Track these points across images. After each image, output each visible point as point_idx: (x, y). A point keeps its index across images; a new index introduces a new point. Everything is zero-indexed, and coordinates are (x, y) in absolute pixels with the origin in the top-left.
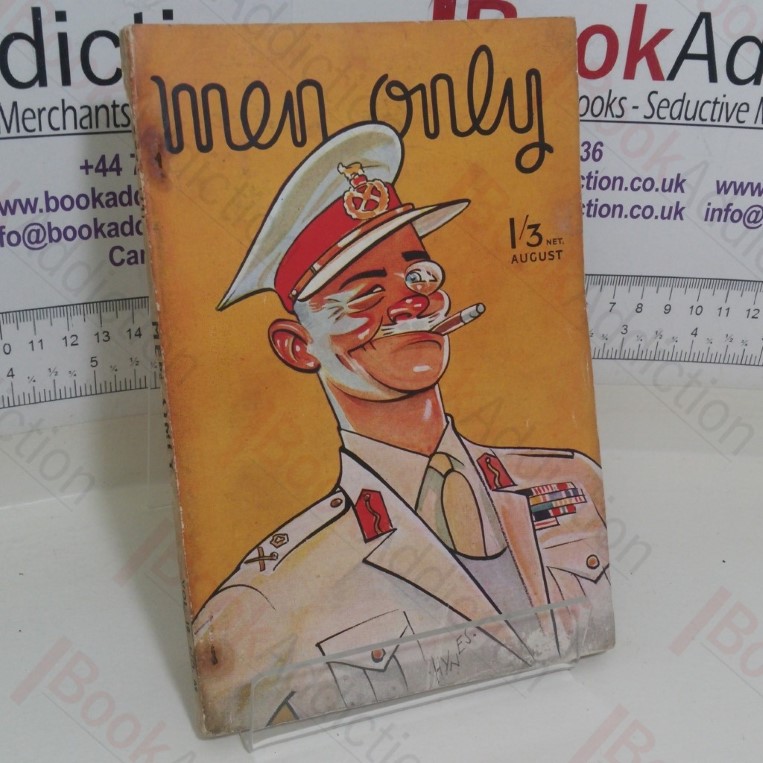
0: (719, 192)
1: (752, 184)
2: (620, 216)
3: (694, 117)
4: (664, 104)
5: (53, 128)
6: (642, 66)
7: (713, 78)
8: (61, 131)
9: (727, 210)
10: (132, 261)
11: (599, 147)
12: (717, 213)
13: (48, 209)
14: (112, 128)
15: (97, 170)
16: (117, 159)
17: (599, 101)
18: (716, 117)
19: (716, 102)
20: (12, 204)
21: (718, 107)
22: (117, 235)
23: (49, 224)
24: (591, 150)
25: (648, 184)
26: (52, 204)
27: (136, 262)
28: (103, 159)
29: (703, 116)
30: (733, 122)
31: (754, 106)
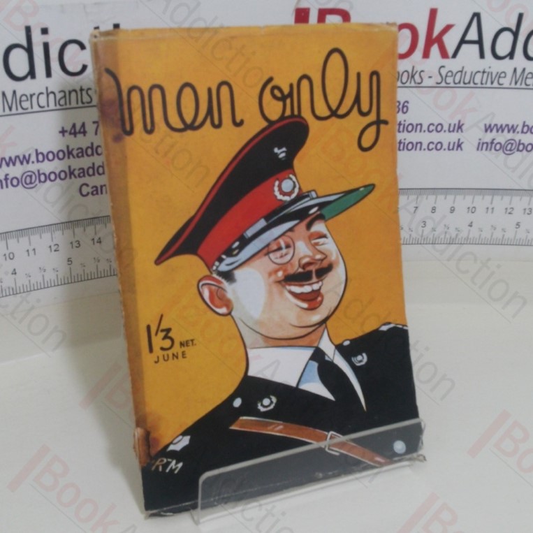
1: (508, 125)
2: (420, 149)
3: (469, 82)
4: (450, 74)
5: (40, 106)
6: (435, 50)
7: (482, 56)
8: (46, 108)
9: (492, 143)
10: (95, 193)
11: (406, 104)
13: (38, 161)
14: (80, 104)
15: (70, 133)
16: (83, 125)
17: (406, 74)
19: (484, 72)
20: (13, 159)
21: (485, 75)
22: (84, 176)
23: (39, 171)
24: (401, 106)
25: (439, 128)
26: (40, 157)
27: (97, 194)
28: (74, 126)
29: (476, 81)
30: (495, 84)
31: (510, 73)
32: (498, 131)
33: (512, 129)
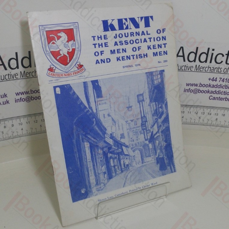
0: (187, 86)
1: (195, 84)
3: (180, 69)
7: (184, 61)
8: (35, 77)
9: (189, 90)
12: (187, 90)
13: (31, 93)
18: (185, 69)
19: (185, 66)
20: (23, 92)
21: (186, 67)
23: (31, 96)
26: (32, 92)
29: (182, 69)
30: (189, 70)
31: (194, 67)
32: (191, 86)
33: (196, 85)
